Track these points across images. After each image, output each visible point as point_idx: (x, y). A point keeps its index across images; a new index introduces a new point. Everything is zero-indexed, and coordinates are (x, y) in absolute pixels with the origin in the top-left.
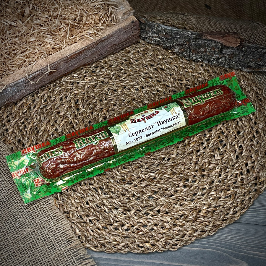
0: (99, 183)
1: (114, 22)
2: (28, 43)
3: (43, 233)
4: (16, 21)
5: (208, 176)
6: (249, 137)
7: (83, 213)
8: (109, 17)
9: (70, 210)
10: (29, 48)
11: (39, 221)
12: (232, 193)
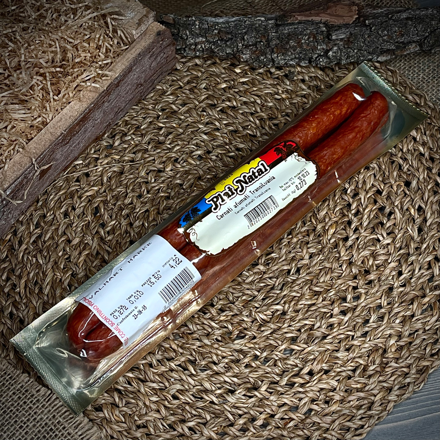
0: (185, 352)
1: (124, 44)
5: (379, 280)
6: (429, 187)
7: (173, 419)
8: (112, 39)
9: (147, 421)
12: (431, 300)
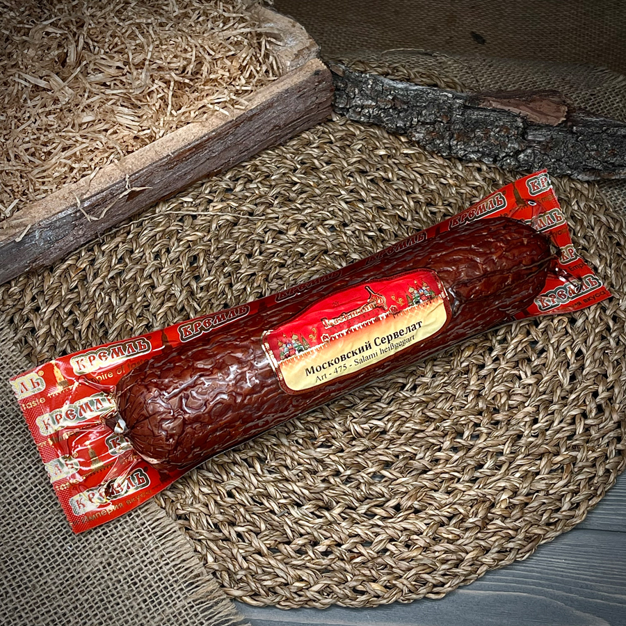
1: (273, 74)
2: (77, 127)
3: (129, 566)
4: (47, 76)
5: (508, 423)
6: (597, 331)
7: (221, 517)
8: (260, 64)
9: (191, 512)
10: (80, 139)
11: (120, 540)
12: (565, 461)
